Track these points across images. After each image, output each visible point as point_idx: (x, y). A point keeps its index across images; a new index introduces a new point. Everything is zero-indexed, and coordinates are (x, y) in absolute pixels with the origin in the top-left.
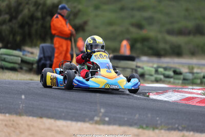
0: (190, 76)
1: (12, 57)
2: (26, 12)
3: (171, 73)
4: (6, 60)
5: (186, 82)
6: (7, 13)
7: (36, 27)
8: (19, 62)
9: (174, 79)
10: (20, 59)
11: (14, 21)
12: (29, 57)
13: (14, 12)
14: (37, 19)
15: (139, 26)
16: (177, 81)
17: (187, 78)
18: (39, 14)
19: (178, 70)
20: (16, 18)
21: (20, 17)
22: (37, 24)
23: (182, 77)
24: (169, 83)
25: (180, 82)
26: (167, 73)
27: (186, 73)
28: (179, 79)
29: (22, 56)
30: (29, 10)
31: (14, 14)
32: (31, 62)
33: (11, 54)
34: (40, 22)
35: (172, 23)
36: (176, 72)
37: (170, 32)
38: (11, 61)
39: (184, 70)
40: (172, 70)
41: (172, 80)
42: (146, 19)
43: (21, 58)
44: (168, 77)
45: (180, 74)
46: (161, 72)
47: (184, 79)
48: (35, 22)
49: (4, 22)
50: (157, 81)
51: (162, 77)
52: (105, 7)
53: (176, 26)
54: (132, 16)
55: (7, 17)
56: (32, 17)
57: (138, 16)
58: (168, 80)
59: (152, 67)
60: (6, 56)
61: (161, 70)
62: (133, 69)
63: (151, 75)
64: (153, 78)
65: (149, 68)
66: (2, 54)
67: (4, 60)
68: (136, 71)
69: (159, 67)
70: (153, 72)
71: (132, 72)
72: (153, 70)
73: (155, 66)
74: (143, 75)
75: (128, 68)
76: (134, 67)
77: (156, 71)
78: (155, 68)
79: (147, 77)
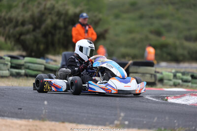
1: (36, 65)
3: (189, 78)
4: (30, 68)
6: (31, 23)
7: (59, 36)
8: (42, 68)
9: (192, 83)
10: (43, 66)
11: (38, 31)
12: (52, 64)
13: (37, 22)
14: (60, 28)
16: (195, 85)
19: (195, 75)
20: (39, 27)
21: (43, 27)
22: (59, 33)
24: (187, 87)
26: (185, 77)
29: (45, 64)
31: (37, 24)
32: (54, 69)
33: (35, 62)
34: (63, 31)
35: (189, 30)
36: (193, 77)
38: (35, 69)
40: (190, 74)
41: (190, 84)
43: (45, 65)
44: (186, 81)
46: (179, 76)
48: (58, 31)
49: (28, 32)
50: (175, 85)
51: (180, 81)
52: (125, 16)
55: (31, 27)
56: (55, 27)
58: (186, 84)
59: (171, 72)
60: (30, 64)
61: (179, 75)
62: (151, 74)
63: (170, 80)
64: (171, 83)
65: (167, 73)
66: (26, 62)
67: (28, 68)
68: (155, 76)
69: (177, 72)
70: (172, 77)
71: (151, 77)
72: (172, 75)
73: (174, 71)
74: (161, 80)
75: (147, 73)
76: (153, 72)
77: (175, 76)
78: (173, 73)
79: (165, 81)
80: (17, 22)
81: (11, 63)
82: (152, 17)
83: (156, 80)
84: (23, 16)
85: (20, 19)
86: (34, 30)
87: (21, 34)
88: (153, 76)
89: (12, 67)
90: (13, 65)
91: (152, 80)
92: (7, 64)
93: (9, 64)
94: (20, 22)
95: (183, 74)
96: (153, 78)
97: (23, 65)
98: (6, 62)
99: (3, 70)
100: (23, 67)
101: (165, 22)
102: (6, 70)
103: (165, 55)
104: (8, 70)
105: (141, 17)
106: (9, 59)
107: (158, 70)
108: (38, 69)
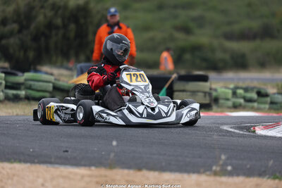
0: (280, 98)
1: (41, 84)
2: (41, 18)
3: (254, 96)
4: (33, 87)
5: (274, 106)
6: (14, 22)
8: (50, 87)
9: (259, 103)
10: (51, 85)
11: (25, 32)
12: (63, 81)
14: (57, 28)
15: (186, 30)
16: (262, 106)
17: (276, 100)
18: (59, 21)
19: (263, 91)
20: (27, 27)
21: (33, 26)
22: (56, 35)
23: (268, 99)
24: (253, 109)
25: (267, 106)
26: (249, 95)
27: (274, 94)
28: (265, 103)
29: (53, 81)
30: (45, 16)
31: (25, 23)
32: (67, 88)
33: (39, 78)
34: (61, 32)
36: (260, 94)
37: (229, 37)
38: (39, 89)
39: (271, 90)
40: (255, 90)
41: (255, 105)
42: (194, 19)
43: (53, 84)
44: (250, 100)
45: (266, 95)
46: (240, 94)
47: (272, 103)
48: (54, 33)
49: (11, 34)
50: (236, 107)
51: (242, 101)
52: (137, 5)
53: (236, 28)
55: (15, 27)
56: (50, 26)
57: (184, 15)
58: (250, 104)
59: (228, 88)
60: (32, 83)
61: (240, 91)
62: (205, 93)
63: (228, 99)
64: (230, 103)
65: (223, 90)
66: (26, 80)
67: (30, 88)
68: (210, 94)
69: (237, 88)
70: (230, 96)
71: (205, 96)
72: (230, 92)
73: (232, 86)
74: (216, 100)
75: (198, 91)
76: (207, 90)
77: (234, 94)
78: (232, 89)
79: (221, 101)
81: (6, 82)
82: (175, 7)
83: (211, 100)
84: (3, 11)
86: (20, 31)
88: (207, 94)
89: (7, 87)
90: (8, 84)
91: (207, 101)
92: (1, 84)
93: (4, 82)
95: (246, 90)
96: (208, 98)
97: (22, 84)
100: (23, 87)
101: (195, 13)
104: (2, 91)
105: (160, 7)
106: (3, 75)
107: (214, 86)
108: (43, 89)
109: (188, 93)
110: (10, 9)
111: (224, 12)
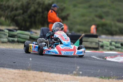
1: (24, 36)
2: (32, 8)
3: (120, 45)
4: (21, 37)
6: (21, 9)
7: (38, 17)
8: (28, 37)
10: (29, 36)
11: (25, 14)
12: (34, 35)
13: (25, 8)
14: (39, 13)
18: (40, 10)
20: (26, 12)
21: (29, 12)
24: (118, 51)
26: (117, 45)
31: (25, 10)
33: (24, 33)
34: (41, 15)
35: (120, 15)
36: (122, 45)
38: (23, 38)
40: (120, 43)
41: (120, 49)
44: (118, 47)
46: (113, 44)
48: (38, 15)
49: (19, 15)
50: (111, 50)
51: (114, 47)
54: (96, 11)
55: (21, 11)
56: (36, 12)
57: (100, 11)
58: (117, 49)
59: (108, 41)
60: (20, 35)
61: (113, 43)
62: (96, 43)
63: (108, 46)
64: (108, 48)
65: (106, 42)
66: (18, 34)
67: (19, 37)
68: (98, 44)
69: (112, 41)
70: (109, 45)
71: (96, 44)
72: (109, 43)
73: (110, 41)
74: (102, 47)
75: (93, 42)
76: (97, 41)
77: (111, 44)
79: (105, 47)
80: (13, 8)
81: (9, 34)
82: (96, 7)
83: (99, 46)
84: (16, 4)
85: (15, 6)
86: (23, 13)
87: (15, 16)
89: (9, 36)
90: (10, 35)
91: (97, 46)
92: (6, 35)
93: (8, 34)
94: (14, 8)
95: (116, 43)
97: (16, 35)
98: (6, 33)
99: (3, 38)
100: (16, 37)
101: (105, 10)
102: (5, 38)
103: (104, 31)
104: (7, 38)
105: (90, 7)
106: (8, 31)
107: (100, 40)
108: (25, 38)
109: (89, 43)
110: (19, 4)
111: (118, 10)
